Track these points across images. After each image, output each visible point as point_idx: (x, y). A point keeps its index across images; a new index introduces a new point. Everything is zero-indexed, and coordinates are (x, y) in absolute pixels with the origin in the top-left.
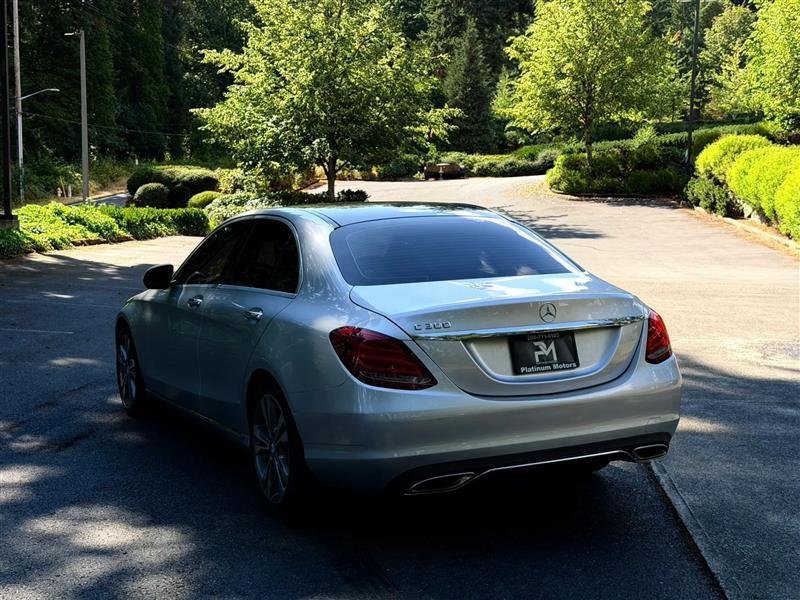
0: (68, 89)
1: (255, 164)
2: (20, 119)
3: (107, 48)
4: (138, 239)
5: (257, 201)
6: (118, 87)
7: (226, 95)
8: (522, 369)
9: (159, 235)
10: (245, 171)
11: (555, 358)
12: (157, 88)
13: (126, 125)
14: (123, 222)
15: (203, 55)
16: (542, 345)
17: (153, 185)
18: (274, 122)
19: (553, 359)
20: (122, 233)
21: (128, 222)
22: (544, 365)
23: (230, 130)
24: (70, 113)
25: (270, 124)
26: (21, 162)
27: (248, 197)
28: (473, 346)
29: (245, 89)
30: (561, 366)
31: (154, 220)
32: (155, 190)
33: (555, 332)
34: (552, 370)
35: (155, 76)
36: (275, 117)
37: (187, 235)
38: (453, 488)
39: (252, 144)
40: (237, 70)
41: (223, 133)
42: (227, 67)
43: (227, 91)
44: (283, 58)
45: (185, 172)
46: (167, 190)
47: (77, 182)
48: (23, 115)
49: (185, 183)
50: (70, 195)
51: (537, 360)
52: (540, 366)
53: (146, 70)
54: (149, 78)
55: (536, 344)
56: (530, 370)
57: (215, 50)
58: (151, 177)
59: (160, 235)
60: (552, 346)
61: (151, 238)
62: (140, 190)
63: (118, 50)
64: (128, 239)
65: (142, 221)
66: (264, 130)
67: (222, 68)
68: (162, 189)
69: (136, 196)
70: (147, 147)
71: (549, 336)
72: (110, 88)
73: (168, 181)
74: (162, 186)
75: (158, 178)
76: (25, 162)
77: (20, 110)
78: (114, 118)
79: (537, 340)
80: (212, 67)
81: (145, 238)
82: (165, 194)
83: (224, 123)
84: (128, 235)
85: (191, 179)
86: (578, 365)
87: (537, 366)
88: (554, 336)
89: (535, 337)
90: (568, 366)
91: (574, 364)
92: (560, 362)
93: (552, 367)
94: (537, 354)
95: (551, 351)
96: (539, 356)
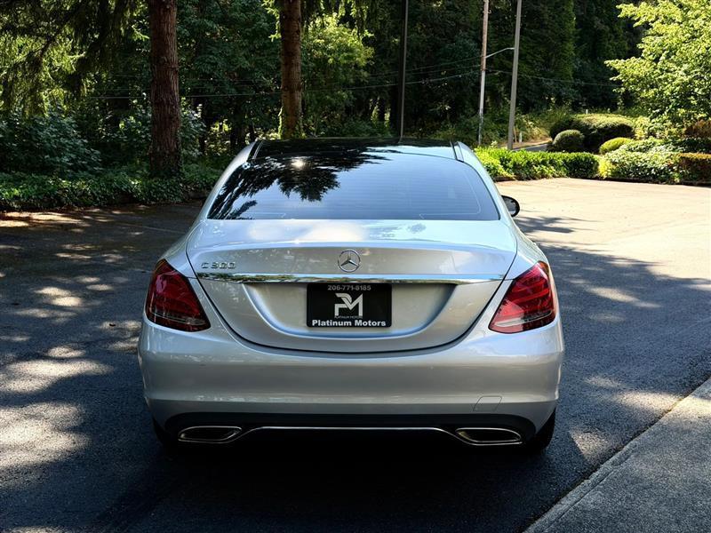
0: (533, 48)
1: (661, 113)
2: (483, 74)
3: (571, 10)
4: (520, 179)
5: (662, 147)
6: (579, 43)
7: (640, 46)
8: (314, 322)
9: (543, 176)
10: (651, 119)
11: (361, 314)
12: (616, 43)
13: (583, 78)
14: (510, 165)
15: (621, 10)
16: (346, 297)
17: (570, 132)
18: (685, 72)
19: (357, 314)
20: (505, 173)
21: (515, 164)
22: (344, 320)
23: (641, 79)
24: (533, 69)
25: (681, 73)
26: (481, 112)
27: (654, 144)
28: (256, 292)
29: (658, 40)
30: (365, 324)
31: (544, 163)
32: (571, 136)
33: (367, 284)
34: (353, 326)
35: (614, 32)
36: (686, 67)
37: (576, 177)
38: (220, 442)
39: (661, 93)
40: (652, 22)
41: (634, 83)
42: (643, 20)
43: (640, 42)
44: (698, 9)
45: (601, 119)
46: (582, 136)
47: (529, 130)
48: (487, 72)
49: (600, 130)
50: (521, 140)
51: (337, 313)
52: (338, 320)
53: (607, 27)
54: (609, 35)
55: (338, 295)
56: (324, 323)
57: (632, 4)
58: (570, 124)
59: (547, 177)
60: (360, 300)
61: (534, 179)
62: (558, 136)
63: (582, 10)
64: (509, 179)
65: (529, 163)
66: (674, 80)
67: (638, 20)
68: (578, 136)
69: (555, 142)
70: (600, 98)
71: (357, 288)
72: (570, 46)
73: (585, 129)
74: (578, 132)
75: (577, 126)
76: (485, 111)
77: (484, 67)
78: (571, 73)
79: (341, 292)
80: (629, 21)
81: (528, 179)
82: (580, 140)
83: (635, 73)
84: (512, 175)
85: (606, 127)
86: (389, 324)
87: (334, 320)
88: (364, 288)
89: (338, 288)
90: (375, 324)
91: (384, 324)
92: (365, 318)
93: (353, 323)
94: (337, 307)
95: (358, 305)
96: (340, 309)
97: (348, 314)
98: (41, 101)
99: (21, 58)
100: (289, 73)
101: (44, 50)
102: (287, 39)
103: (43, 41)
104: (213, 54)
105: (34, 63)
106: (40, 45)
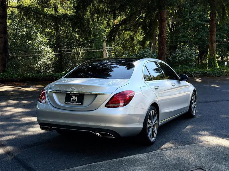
8: (66, 102)
11: (76, 101)
22: (72, 102)
30: (76, 103)
51: (71, 101)
56: (68, 103)
60: (76, 98)
71: (76, 95)
86: (82, 104)
87: (70, 102)
88: (78, 95)
89: (72, 94)
90: (79, 104)
91: (80, 104)
92: (77, 102)
93: (74, 103)
94: (72, 99)
95: (76, 99)
96: (72, 100)
97: (74, 101)
98: (135, 50)
99: (128, 37)
100: (211, 38)
101: (134, 35)
102: (211, 26)
103: (134, 32)
104: (202, 32)
105: (132, 38)
106: (133, 33)
